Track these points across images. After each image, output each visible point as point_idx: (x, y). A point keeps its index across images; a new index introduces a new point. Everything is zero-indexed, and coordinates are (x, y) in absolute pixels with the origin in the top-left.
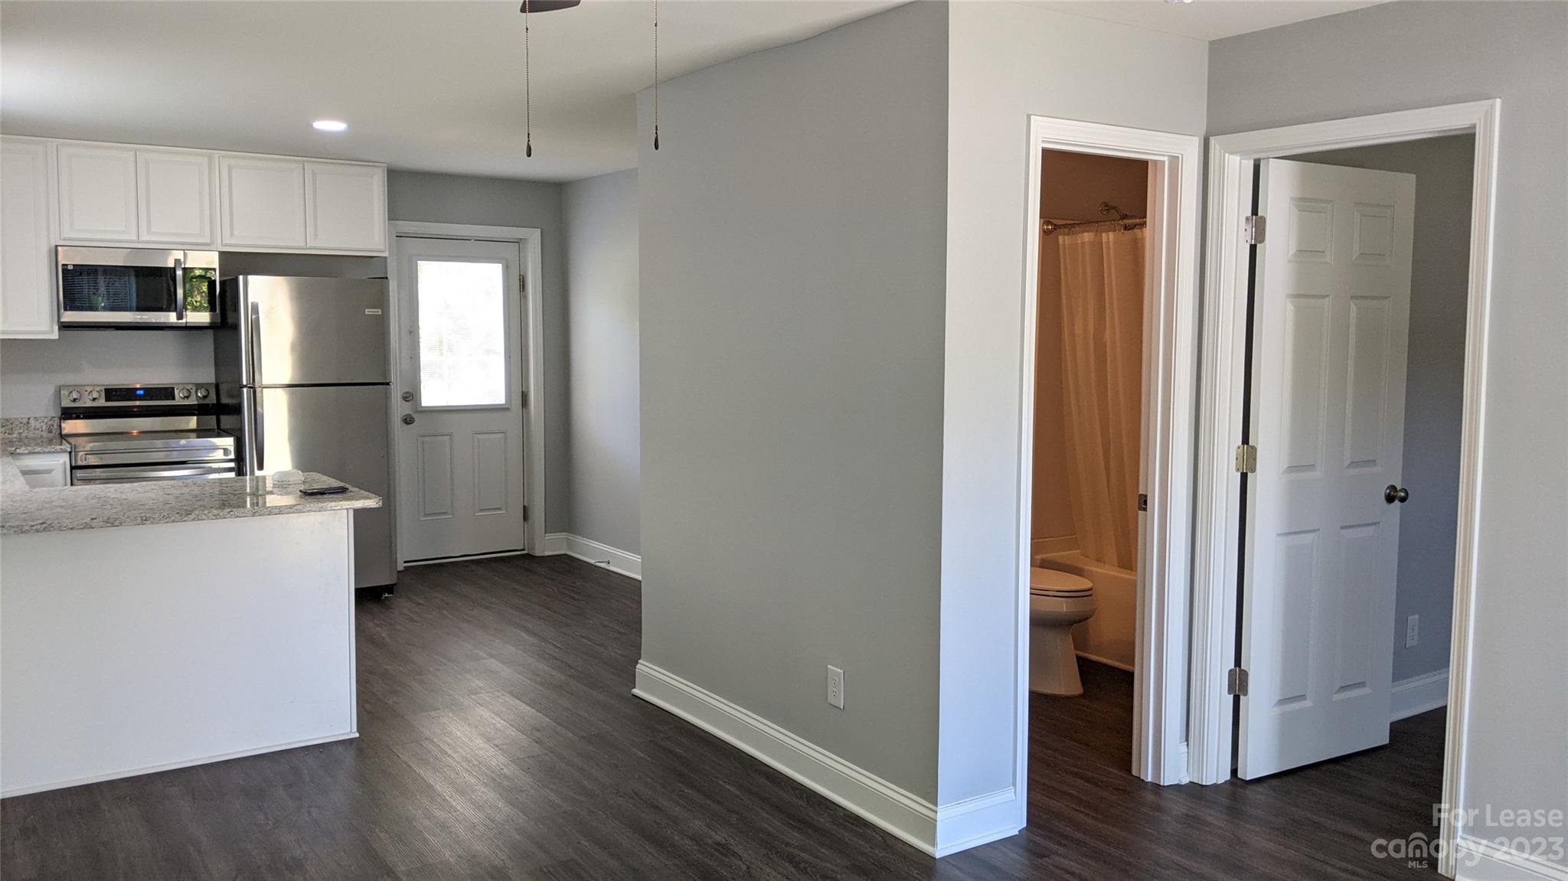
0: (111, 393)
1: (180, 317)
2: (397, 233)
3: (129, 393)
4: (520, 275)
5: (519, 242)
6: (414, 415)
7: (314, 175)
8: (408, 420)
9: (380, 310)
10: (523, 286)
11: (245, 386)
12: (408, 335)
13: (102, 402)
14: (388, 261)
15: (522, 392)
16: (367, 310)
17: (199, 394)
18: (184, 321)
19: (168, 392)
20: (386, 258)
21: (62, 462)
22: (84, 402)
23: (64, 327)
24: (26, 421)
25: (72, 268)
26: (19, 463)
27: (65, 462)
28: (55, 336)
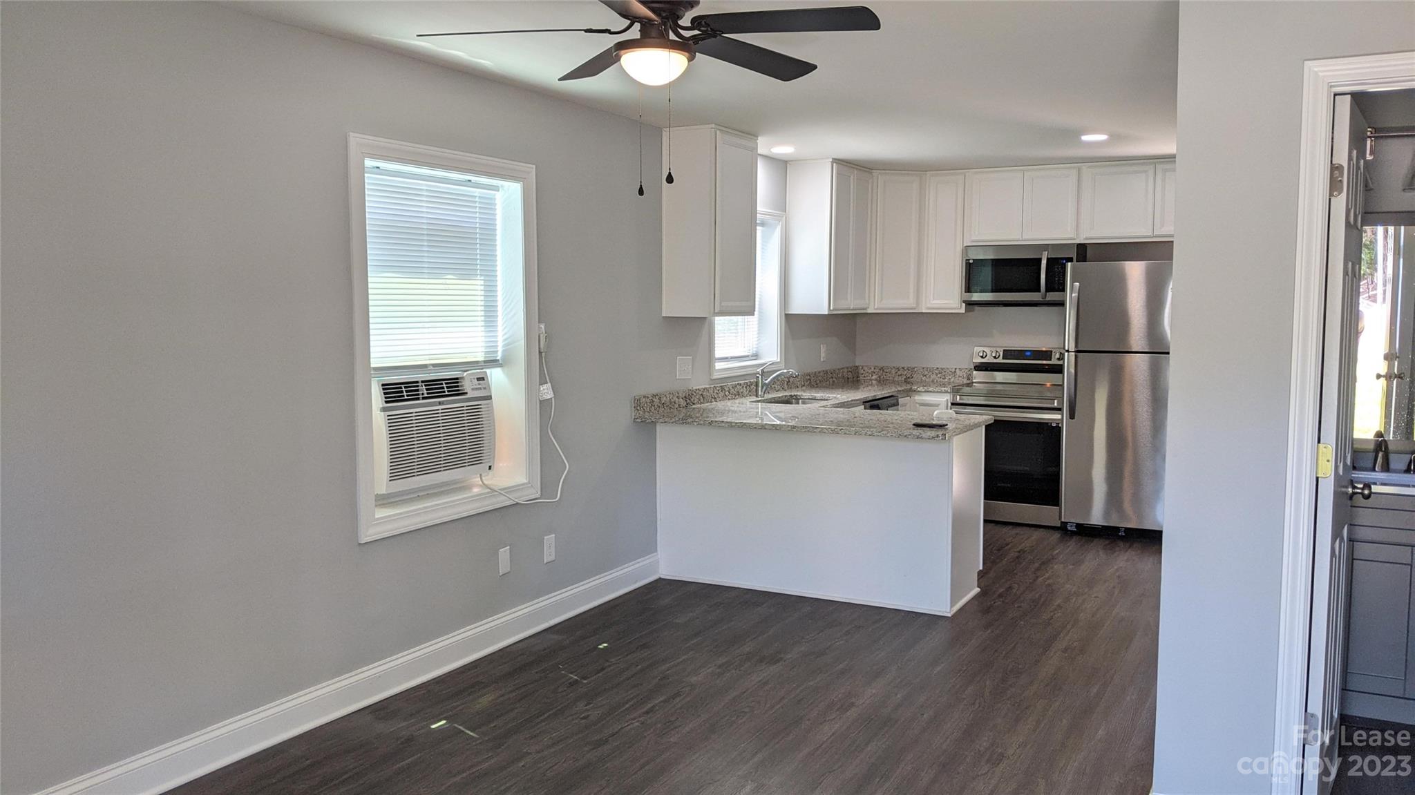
0: (1008, 354)
1: (1045, 295)
3: (1020, 354)
11: (1067, 351)
13: (1000, 360)
18: (1046, 299)
19: (1046, 354)
21: (945, 399)
22: (989, 359)
23: (970, 304)
24: (953, 370)
25: (971, 261)
26: (918, 398)
27: (947, 400)
28: (963, 310)
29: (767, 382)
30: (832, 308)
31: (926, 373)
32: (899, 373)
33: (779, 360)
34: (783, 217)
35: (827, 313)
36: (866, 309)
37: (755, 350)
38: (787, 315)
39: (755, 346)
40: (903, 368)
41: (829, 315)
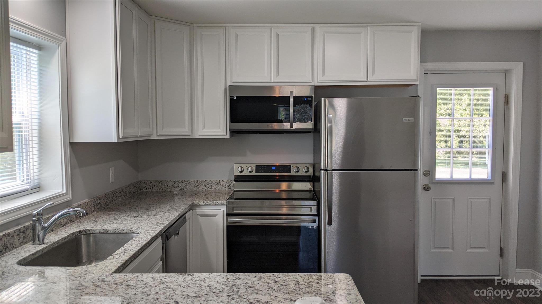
0: (259, 168)
1: (292, 126)
2: (425, 71)
3: (268, 168)
4: (505, 95)
5: (506, 73)
6: (430, 185)
7: (374, 34)
8: (426, 188)
9: (413, 119)
10: (507, 101)
11: (323, 170)
12: (429, 135)
13: (254, 173)
14: (418, 87)
15: (503, 172)
16: (403, 119)
17: (304, 170)
18: (294, 128)
19: (287, 168)
20: (417, 85)
21: (222, 210)
22: (246, 173)
23: (233, 132)
24: (218, 182)
25: (235, 98)
26: (198, 210)
27: (224, 211)
28: (228, 137)
29: (46, 225)
30: (121, 137)
31: (197, 184)
32: (175, 185)
33: (65, 192)
34: (62, 41)
35: (116, 141)
36: (149, 136)
37: (36, 181)
38: (72, 144)
39: (36, 178)
40: (178, 181)
41: (117, 142)
